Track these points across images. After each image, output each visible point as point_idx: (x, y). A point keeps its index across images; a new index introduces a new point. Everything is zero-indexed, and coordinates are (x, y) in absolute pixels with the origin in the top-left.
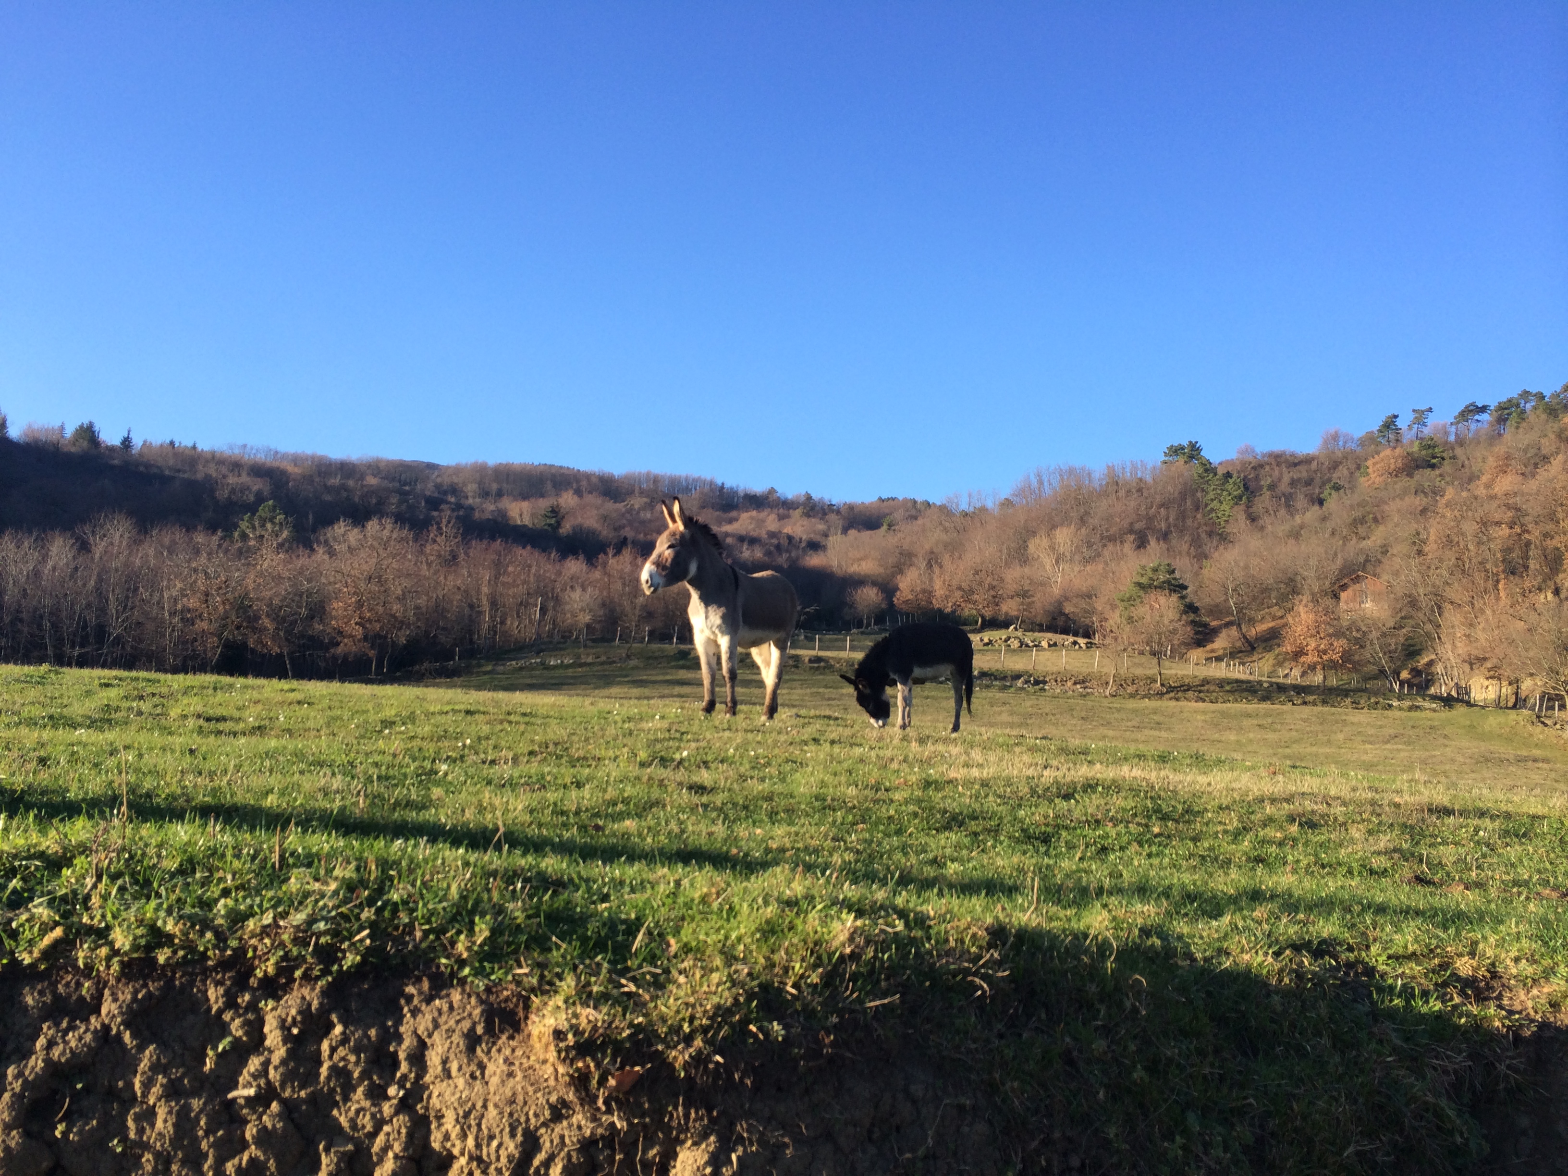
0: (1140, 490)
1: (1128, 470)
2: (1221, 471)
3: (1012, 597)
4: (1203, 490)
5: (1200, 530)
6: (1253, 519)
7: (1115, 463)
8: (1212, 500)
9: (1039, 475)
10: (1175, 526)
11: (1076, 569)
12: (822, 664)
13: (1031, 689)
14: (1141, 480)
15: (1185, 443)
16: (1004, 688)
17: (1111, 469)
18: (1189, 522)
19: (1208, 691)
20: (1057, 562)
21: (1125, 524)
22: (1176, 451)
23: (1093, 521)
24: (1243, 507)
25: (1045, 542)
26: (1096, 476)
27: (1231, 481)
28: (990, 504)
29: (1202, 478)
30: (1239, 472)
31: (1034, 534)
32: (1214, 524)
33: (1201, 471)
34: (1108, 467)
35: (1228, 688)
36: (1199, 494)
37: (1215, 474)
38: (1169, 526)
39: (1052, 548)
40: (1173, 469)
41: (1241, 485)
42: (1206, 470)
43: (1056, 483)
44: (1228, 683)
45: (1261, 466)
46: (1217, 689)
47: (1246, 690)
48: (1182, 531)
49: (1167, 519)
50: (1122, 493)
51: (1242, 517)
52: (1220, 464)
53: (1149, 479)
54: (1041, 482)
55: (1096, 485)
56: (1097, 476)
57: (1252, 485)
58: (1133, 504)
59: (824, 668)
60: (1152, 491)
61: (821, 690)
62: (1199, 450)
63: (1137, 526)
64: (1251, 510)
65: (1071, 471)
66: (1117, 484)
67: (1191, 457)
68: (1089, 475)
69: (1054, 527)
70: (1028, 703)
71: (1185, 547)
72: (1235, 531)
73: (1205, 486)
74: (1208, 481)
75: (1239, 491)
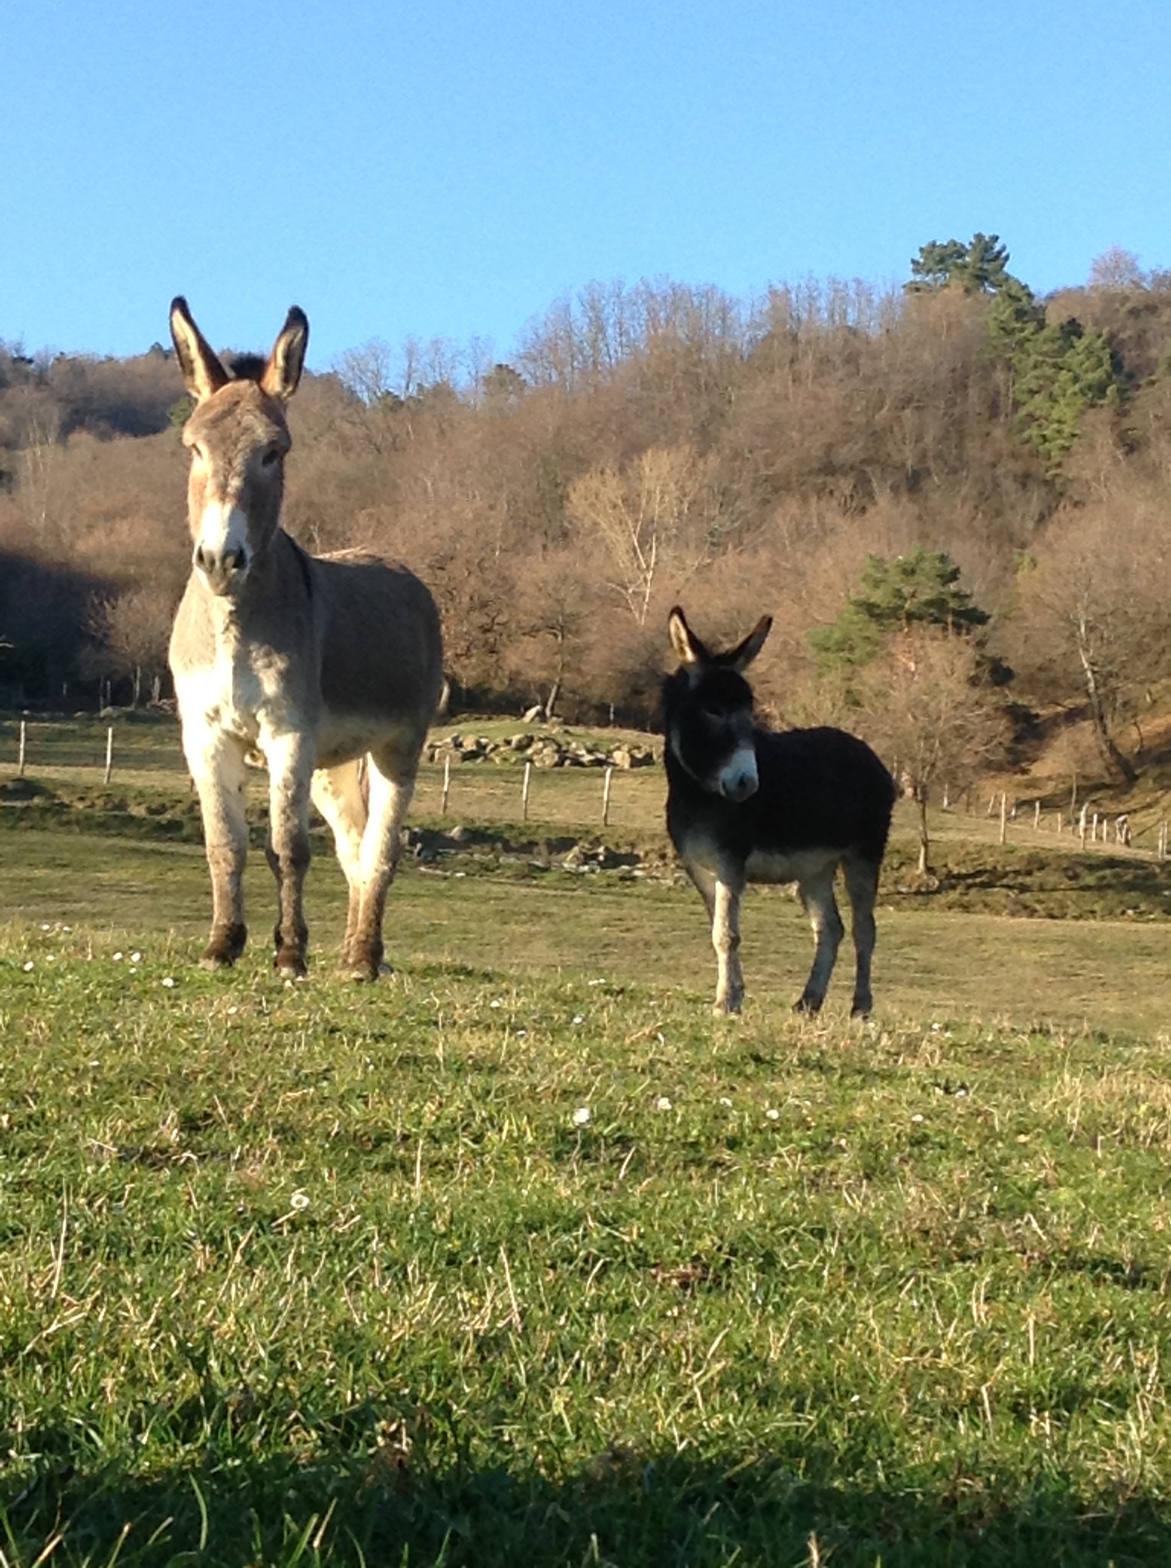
0: (851, 360)
1: (822, 303)
2: (1055, 318)
3: (533, 631)
4: (1009, 366)
5: (1000, 471)
6: (1131, 446)
7: (792, 283)
8: (1032, 393)
9: (594, 308)
10: (939, 456)
11: (692, 561)
12: (37, 800)
13: (598, 876)
14: (853, 332)
15: (966, 239)
16: (531, 873)
17: (779, 298)
18: (972, 449)
19: (1042, 889)
20: (644, 540)
21: (815, 446)
22: (942, 260)
23: (735, 435)
24: (1105, 415)
25: (612, 489)
26: (743, 315)
27: (1080, 344)
28: (462, 379)
29: (1009, 332)
30: (1096, 323)
31: (581, 464)
32: (1035, 454)
33: (1007, 313)
34: (773, 293)
35: (1090, 879)
36: (1000, 376)
37: (1041, 325)
38: (923, 456)
39: (631, 503)
40: (936, 305)
41: (1106, 356)
42: (1020, 314)
43: (638, 331)
44: (1091, 868)
45: (1152, 309)
46: (1067, 883)
47: (1131, 887)
48: (954, 471)
49: (919, 439)
50: (807, 365)
51: (1105, 440)
52: (1051, 297)
53: (875, 331)
54: (599, 326)
55: (742, 339)
56: (745, 318)
57: (1130, 357)
58: (833, 394)
59: (44, 811)
60: (883, 364)
61: (38, 873)
62: (1000, 258)
63: (845, 454)
64: (1126, 423)
65: (678, 298)
66: (795, 339)
67: (981, 277)
68: (724, 310)
69: (634, 449)
70: (598, 914)
71: (961, 513)
72: (1087, 474)
73: (1016, 356)
74: (1021, 343)
75: (1098, 374)
